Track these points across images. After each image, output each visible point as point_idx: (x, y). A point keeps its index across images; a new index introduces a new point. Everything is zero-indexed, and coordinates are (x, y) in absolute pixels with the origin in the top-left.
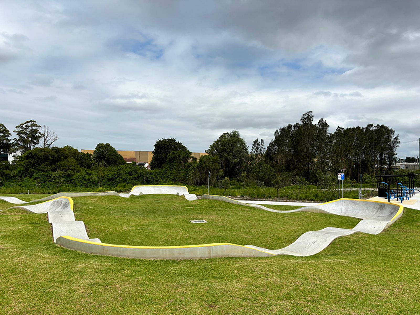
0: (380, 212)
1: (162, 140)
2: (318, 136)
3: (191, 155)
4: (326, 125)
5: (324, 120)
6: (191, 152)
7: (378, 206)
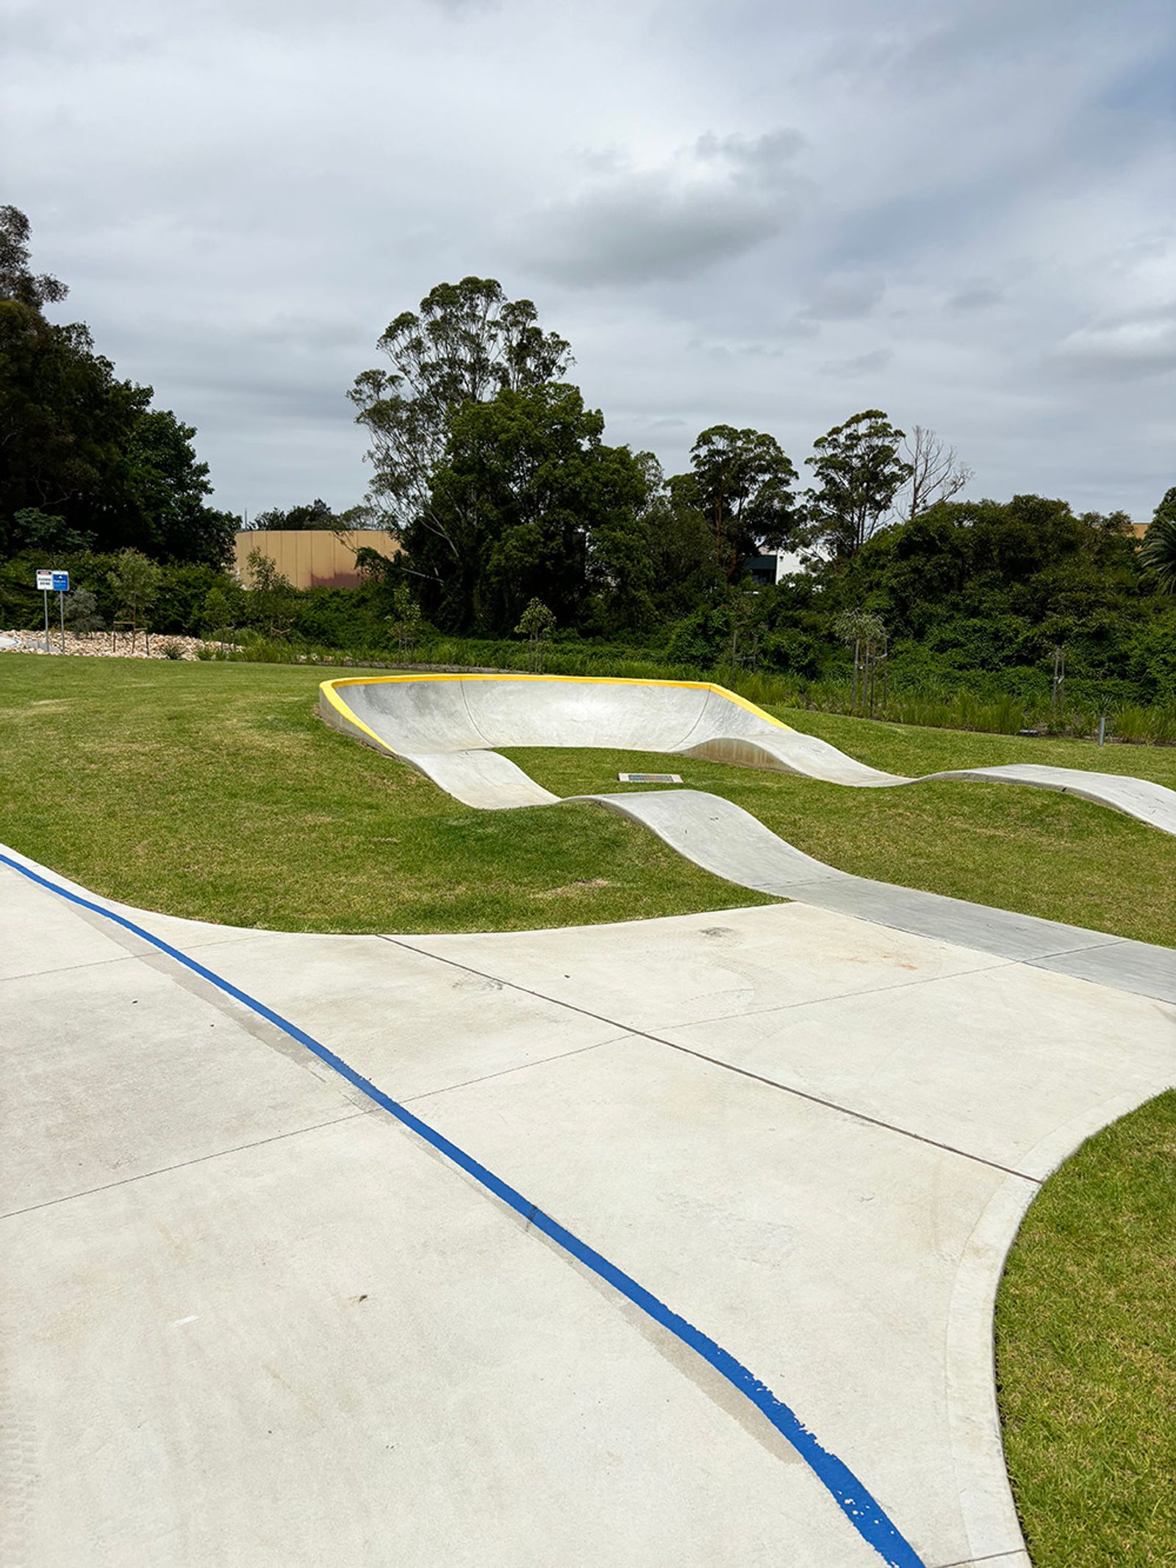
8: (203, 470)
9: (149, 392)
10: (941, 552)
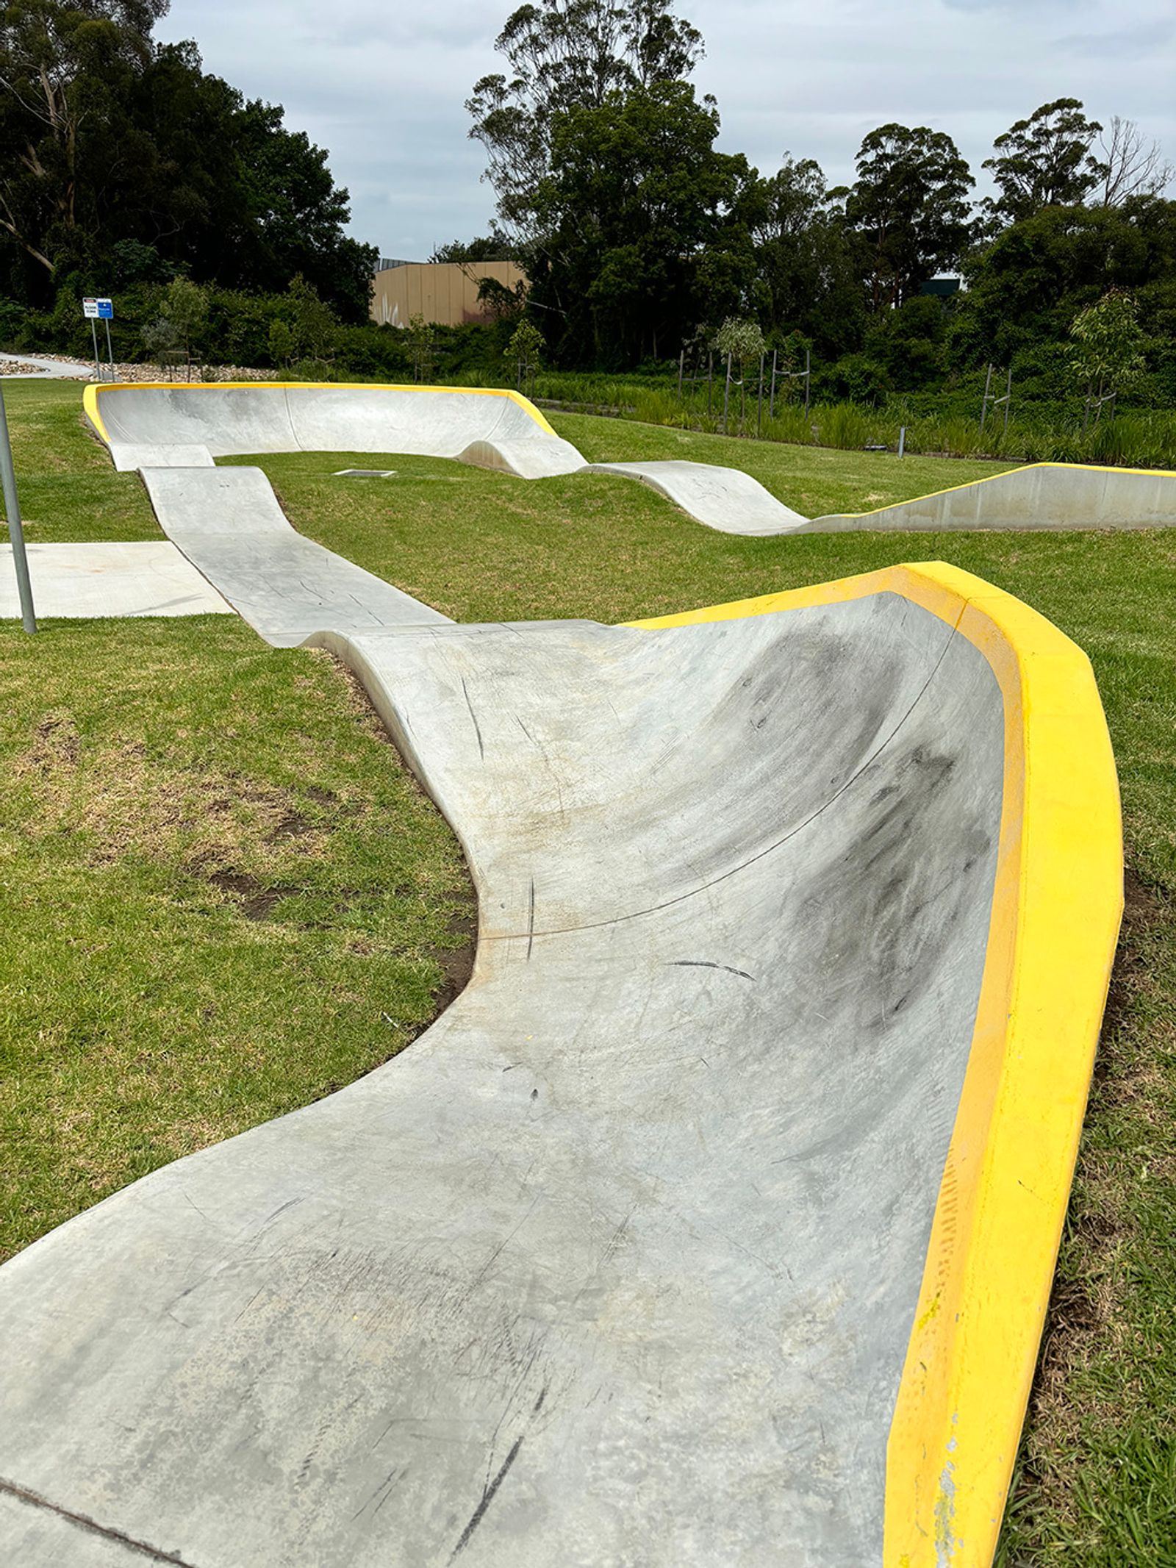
8: (343, 197)
9: (278, 112)
10: (1035, 264)
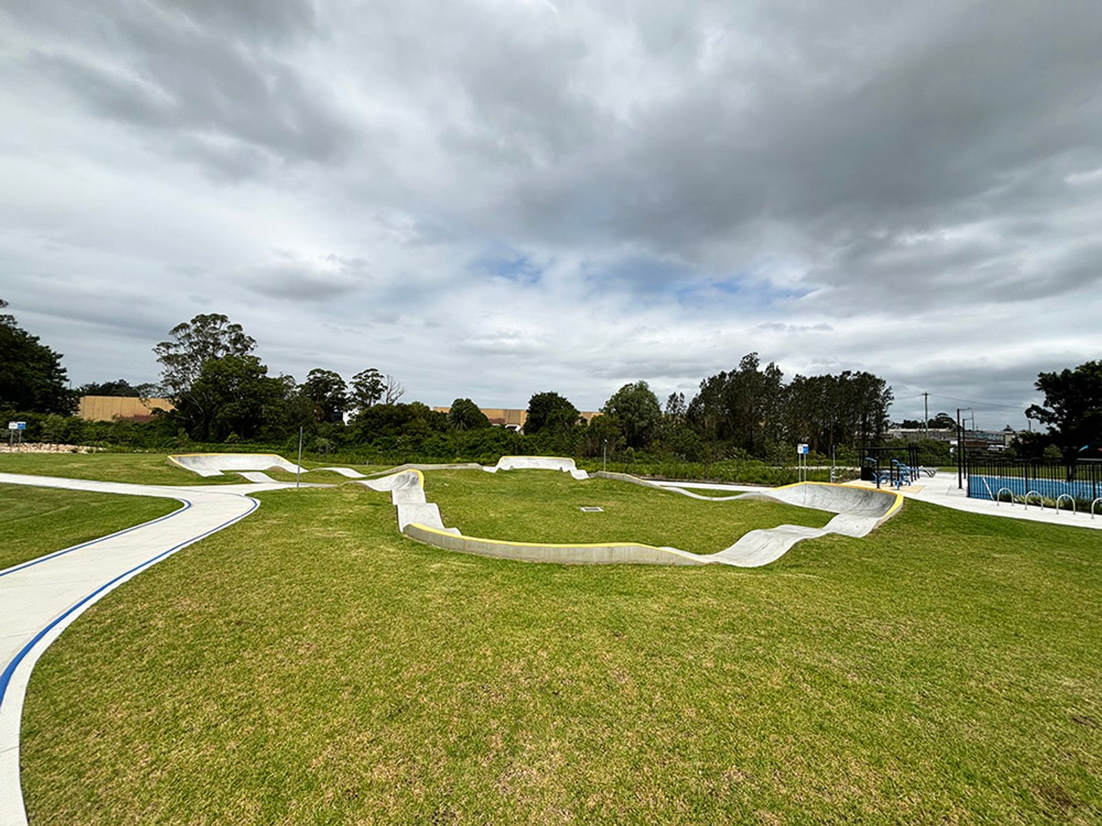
0: (865, 504)
1: (539, 394)
2: (765, 389)
3: (580, 416)
4: (778, 373)
5: (775, 365)
6: (578, 410)
7: (861, 494)
8: (64, 371)
